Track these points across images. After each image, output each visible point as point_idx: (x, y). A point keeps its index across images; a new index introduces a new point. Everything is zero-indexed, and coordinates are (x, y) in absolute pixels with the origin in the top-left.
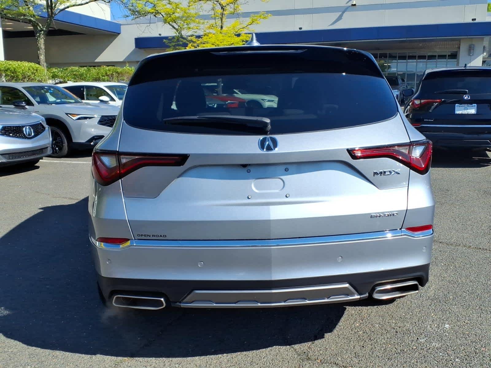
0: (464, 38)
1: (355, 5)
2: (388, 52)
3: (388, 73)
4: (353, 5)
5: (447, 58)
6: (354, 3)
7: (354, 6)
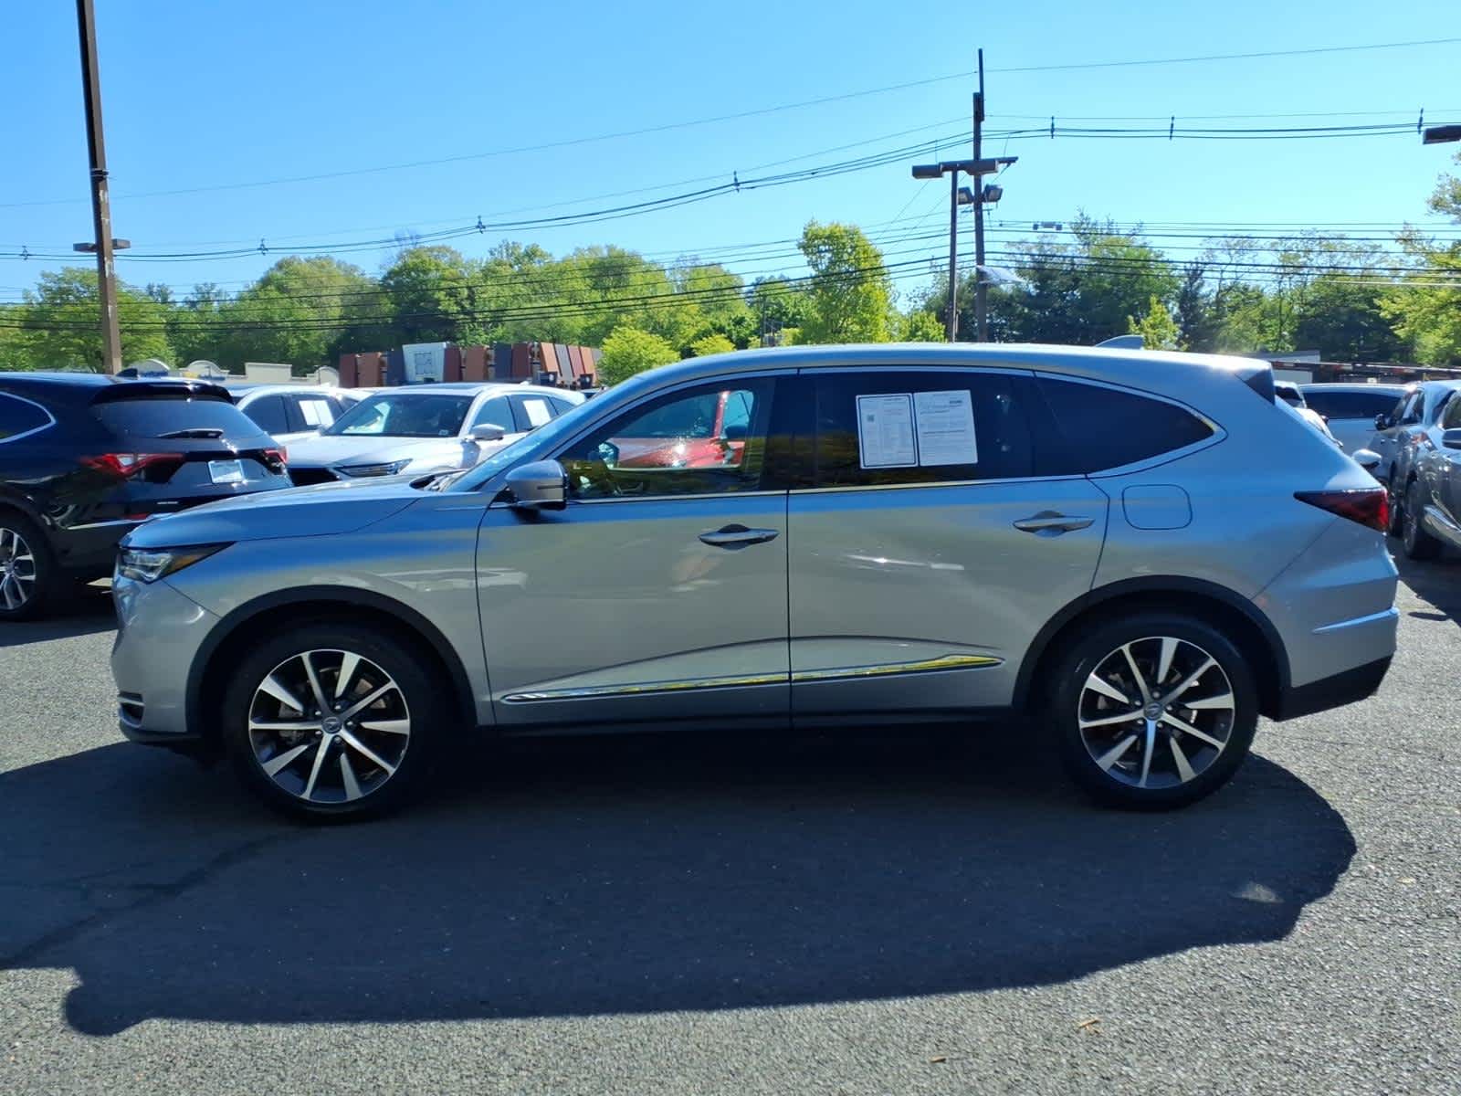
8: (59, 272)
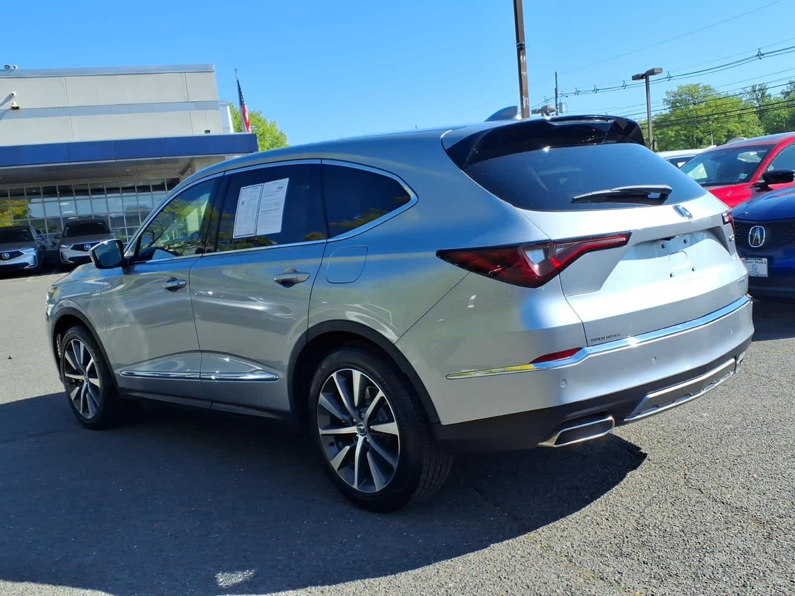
0: (198, 158)
1: (17, 108)
2: (57, 184)
3: (28, 221)
4: (13, 108)
5: (166, 189)
6: (15, 105)
7: (15, 111)
8: (675, 89)
